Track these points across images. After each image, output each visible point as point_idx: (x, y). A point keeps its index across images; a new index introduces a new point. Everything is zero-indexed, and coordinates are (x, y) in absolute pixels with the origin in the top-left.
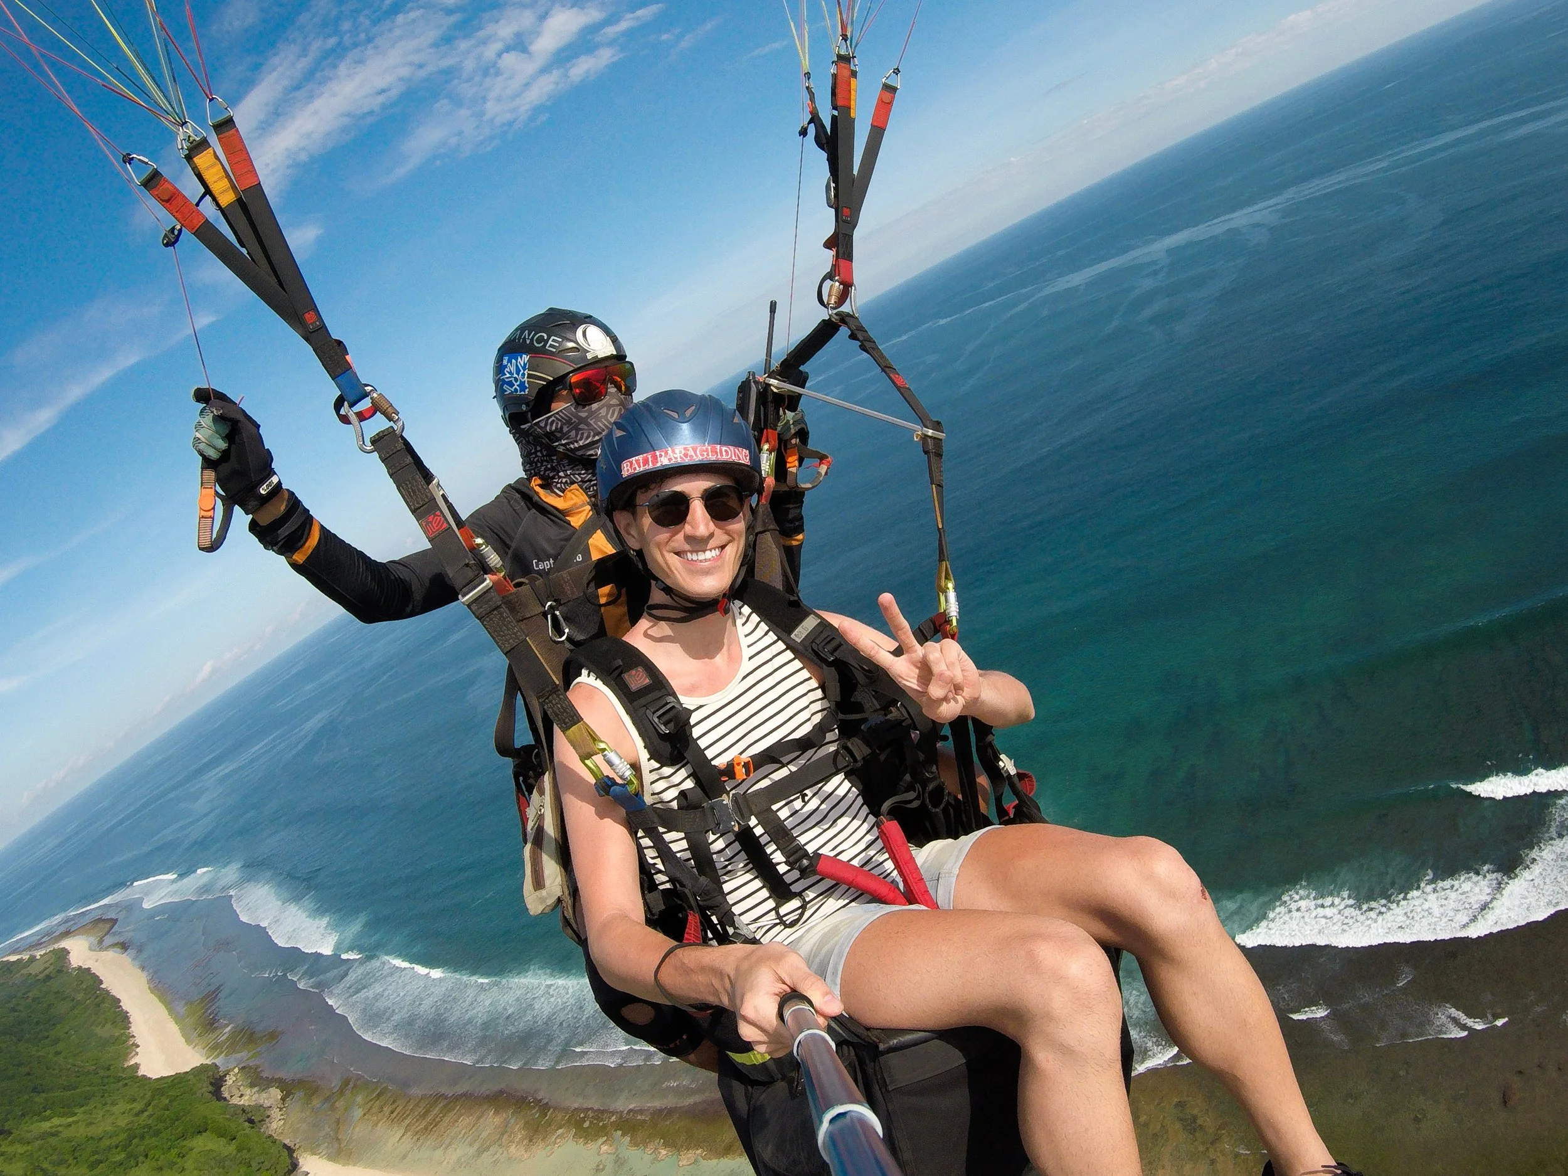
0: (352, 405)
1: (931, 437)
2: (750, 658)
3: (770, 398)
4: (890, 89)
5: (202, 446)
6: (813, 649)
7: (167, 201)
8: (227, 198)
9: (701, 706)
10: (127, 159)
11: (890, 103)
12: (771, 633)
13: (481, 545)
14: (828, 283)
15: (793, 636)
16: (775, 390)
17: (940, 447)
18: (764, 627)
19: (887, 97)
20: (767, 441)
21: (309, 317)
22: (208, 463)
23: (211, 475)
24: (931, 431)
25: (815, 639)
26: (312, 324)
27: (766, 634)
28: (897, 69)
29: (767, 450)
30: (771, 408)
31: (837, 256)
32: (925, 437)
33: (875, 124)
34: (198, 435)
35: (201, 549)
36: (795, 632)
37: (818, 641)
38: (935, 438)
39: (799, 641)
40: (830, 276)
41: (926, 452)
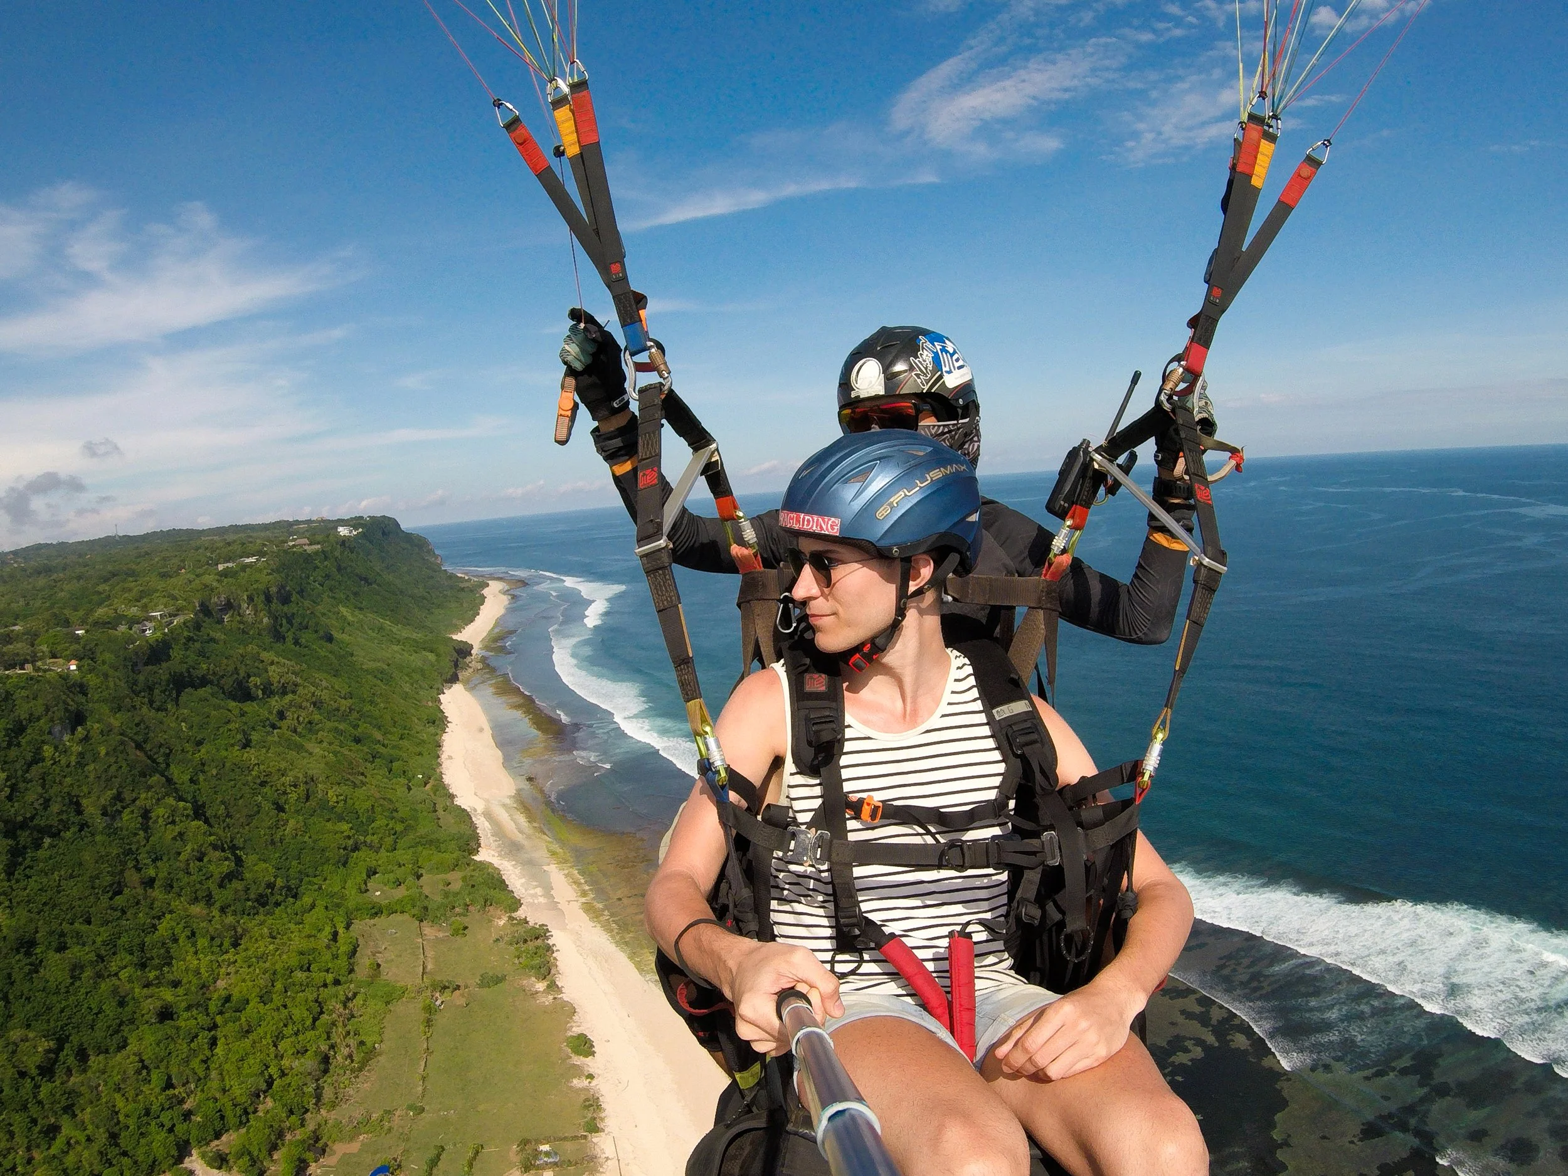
0: (632, 355)
1: (1205, 566)
2: (943, 716)
3: (1090, 473)
4: (1313, 162)
5: (569, 358)
6: (1007, 734)
7: (521, 144)
8: (573, 150)
9: (869, 738)
10: (498, 104)
11: (1308, 179)
12: (979, 702)
13: (741, 518)
14: (1175, 364)
15: (994, 711)
16: (1096, 466)
17: (1217, 581)
18: (975, 693)
19: (1305, 172)
20: (1073, 517)
21: (615, 268)
22: (571, 372)
23: (571, 382)
24: (1207, 560)
25: (1015, 724)
26: (615, 275)
27: (975, 700)
28: (1329, 141)
29: (1068, 526)
30: (1088, 483)
31: (1192, 340)
32: (1200, 564)
33: (1283, 199)
34: (567, 347)
35: (556, 441)
36: (999, 709)
37: (1015, 728)
38: (1210, 569)
39: (998, 718)
40: (1178, 359)
41: (1195, 582)
